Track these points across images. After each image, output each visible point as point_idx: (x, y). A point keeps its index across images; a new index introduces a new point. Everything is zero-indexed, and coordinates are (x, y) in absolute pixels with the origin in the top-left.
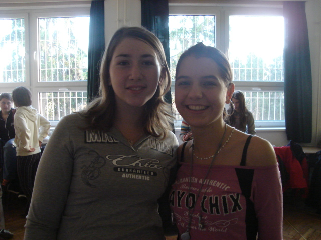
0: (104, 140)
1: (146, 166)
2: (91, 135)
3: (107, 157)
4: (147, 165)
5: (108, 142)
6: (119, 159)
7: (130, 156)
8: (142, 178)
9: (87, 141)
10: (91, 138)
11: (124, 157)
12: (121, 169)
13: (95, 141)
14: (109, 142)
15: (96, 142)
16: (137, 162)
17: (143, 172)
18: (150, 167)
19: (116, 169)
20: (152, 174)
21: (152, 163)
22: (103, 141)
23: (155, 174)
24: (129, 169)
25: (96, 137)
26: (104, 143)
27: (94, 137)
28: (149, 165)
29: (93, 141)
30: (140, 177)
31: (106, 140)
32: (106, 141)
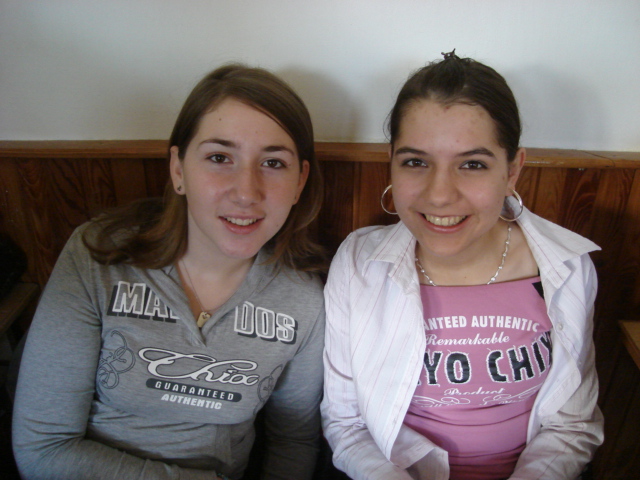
0: (150, 310)
1: (221, 379)
2: (125, 294)
3: (141, 353)
4: (226, 375)
5: (156, 318)
6: (165, 361)
7: (191, 356)
8: (205, 403)
9: (114, 310)
10: (124, 302)
11: (178, 356)
12: (164, 383)
13: (129, 311)
14: (160, 315)
15: (131, 315)
16: (205, 370)
17: (211, 394)
18: (230, 381)
19: (151, 383)
20: (231, 397)
21: (238, 372)
22: (146, 314)
23: (237, 397)
24: (180, 386)
25: (134, 303)
26: (148, 317)
27: (129, 301)
28: (231, 375)
29: (126, 311)
30: (201, 402)
31: (155, 309)
32: (153, 314)
